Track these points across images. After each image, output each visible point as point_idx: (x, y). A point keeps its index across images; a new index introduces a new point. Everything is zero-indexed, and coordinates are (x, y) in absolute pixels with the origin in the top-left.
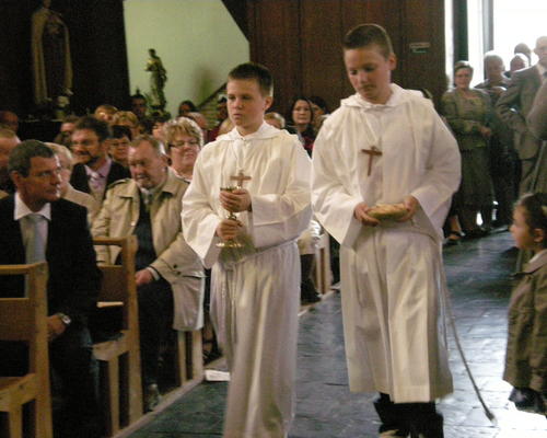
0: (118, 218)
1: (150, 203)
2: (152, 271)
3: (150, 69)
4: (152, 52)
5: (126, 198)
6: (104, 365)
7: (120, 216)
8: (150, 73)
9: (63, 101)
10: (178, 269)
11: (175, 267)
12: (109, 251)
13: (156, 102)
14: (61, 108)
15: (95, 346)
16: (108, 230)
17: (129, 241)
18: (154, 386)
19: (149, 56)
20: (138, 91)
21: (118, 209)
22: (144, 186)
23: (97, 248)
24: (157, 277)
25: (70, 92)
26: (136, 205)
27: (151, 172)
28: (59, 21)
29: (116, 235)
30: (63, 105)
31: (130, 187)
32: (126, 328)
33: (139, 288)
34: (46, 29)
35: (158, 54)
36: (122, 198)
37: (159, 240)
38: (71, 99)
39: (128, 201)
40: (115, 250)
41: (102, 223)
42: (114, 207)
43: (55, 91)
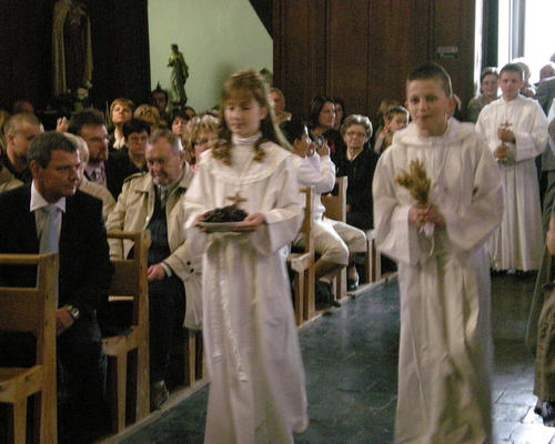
0: (133, 212)
1: (166, 198)
2: (165, 267)
3: (171, 64)
4: (175, 48)
5: (142, 193)
6: (112, 360)
7: (135, 211)
8: (171, 69)
9: (83, 93)
10: (191, 266)
11: (189, 263)
12: (123, 245)
13: (176, 98)
14: (80, 101)
15: (104, 341)
16: (123, 224)
17: (142, 236)
18: (162, 383)
19: (171, 51)
20: (159, 87)
21: (133, 204)
22: (160, 183)
23: (111, 242)
24: (169, 274)
25: (89, 85)
26: (151, 200)
27: (168, 170)
28: (82, 12)
29: (130, 229)
30: (82, 98)
31: (147, 182)
32: (137, 324)
33: (151, 283)
34: (67, 21)
35: (180, 50)
36: (137, 192)
37: (173, 236)
38: (91, 91)
39: (144, 195)
40: (128, 244)
41: (117, 216)
42: (130, 200)
43: (75, 83)
